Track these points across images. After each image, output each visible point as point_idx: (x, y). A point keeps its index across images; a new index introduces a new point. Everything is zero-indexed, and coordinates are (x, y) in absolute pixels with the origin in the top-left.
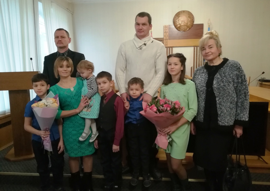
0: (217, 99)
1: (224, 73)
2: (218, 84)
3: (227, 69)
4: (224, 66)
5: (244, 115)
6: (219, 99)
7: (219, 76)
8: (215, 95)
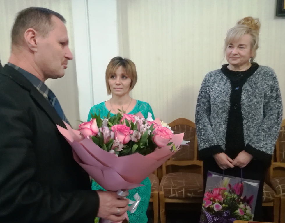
0: (245, 122)
1: (255, 84)
2: (248, 99)
3: (258, 78)
4: (254, 74)
5: (266, 144)
6: (247, 123)
7: (248, 88)
8: (243, 116)
